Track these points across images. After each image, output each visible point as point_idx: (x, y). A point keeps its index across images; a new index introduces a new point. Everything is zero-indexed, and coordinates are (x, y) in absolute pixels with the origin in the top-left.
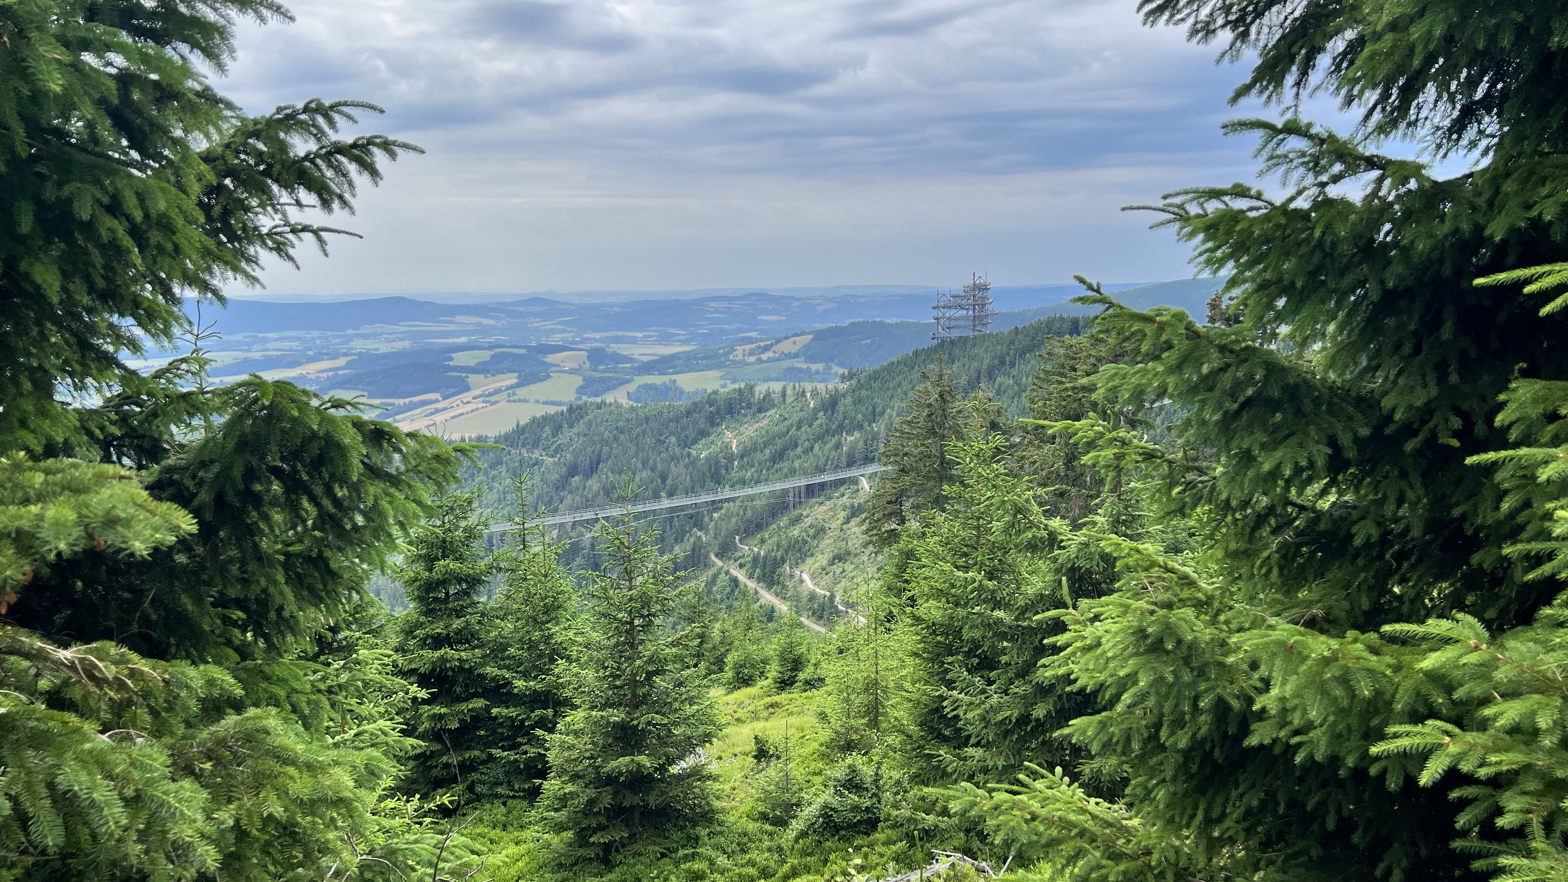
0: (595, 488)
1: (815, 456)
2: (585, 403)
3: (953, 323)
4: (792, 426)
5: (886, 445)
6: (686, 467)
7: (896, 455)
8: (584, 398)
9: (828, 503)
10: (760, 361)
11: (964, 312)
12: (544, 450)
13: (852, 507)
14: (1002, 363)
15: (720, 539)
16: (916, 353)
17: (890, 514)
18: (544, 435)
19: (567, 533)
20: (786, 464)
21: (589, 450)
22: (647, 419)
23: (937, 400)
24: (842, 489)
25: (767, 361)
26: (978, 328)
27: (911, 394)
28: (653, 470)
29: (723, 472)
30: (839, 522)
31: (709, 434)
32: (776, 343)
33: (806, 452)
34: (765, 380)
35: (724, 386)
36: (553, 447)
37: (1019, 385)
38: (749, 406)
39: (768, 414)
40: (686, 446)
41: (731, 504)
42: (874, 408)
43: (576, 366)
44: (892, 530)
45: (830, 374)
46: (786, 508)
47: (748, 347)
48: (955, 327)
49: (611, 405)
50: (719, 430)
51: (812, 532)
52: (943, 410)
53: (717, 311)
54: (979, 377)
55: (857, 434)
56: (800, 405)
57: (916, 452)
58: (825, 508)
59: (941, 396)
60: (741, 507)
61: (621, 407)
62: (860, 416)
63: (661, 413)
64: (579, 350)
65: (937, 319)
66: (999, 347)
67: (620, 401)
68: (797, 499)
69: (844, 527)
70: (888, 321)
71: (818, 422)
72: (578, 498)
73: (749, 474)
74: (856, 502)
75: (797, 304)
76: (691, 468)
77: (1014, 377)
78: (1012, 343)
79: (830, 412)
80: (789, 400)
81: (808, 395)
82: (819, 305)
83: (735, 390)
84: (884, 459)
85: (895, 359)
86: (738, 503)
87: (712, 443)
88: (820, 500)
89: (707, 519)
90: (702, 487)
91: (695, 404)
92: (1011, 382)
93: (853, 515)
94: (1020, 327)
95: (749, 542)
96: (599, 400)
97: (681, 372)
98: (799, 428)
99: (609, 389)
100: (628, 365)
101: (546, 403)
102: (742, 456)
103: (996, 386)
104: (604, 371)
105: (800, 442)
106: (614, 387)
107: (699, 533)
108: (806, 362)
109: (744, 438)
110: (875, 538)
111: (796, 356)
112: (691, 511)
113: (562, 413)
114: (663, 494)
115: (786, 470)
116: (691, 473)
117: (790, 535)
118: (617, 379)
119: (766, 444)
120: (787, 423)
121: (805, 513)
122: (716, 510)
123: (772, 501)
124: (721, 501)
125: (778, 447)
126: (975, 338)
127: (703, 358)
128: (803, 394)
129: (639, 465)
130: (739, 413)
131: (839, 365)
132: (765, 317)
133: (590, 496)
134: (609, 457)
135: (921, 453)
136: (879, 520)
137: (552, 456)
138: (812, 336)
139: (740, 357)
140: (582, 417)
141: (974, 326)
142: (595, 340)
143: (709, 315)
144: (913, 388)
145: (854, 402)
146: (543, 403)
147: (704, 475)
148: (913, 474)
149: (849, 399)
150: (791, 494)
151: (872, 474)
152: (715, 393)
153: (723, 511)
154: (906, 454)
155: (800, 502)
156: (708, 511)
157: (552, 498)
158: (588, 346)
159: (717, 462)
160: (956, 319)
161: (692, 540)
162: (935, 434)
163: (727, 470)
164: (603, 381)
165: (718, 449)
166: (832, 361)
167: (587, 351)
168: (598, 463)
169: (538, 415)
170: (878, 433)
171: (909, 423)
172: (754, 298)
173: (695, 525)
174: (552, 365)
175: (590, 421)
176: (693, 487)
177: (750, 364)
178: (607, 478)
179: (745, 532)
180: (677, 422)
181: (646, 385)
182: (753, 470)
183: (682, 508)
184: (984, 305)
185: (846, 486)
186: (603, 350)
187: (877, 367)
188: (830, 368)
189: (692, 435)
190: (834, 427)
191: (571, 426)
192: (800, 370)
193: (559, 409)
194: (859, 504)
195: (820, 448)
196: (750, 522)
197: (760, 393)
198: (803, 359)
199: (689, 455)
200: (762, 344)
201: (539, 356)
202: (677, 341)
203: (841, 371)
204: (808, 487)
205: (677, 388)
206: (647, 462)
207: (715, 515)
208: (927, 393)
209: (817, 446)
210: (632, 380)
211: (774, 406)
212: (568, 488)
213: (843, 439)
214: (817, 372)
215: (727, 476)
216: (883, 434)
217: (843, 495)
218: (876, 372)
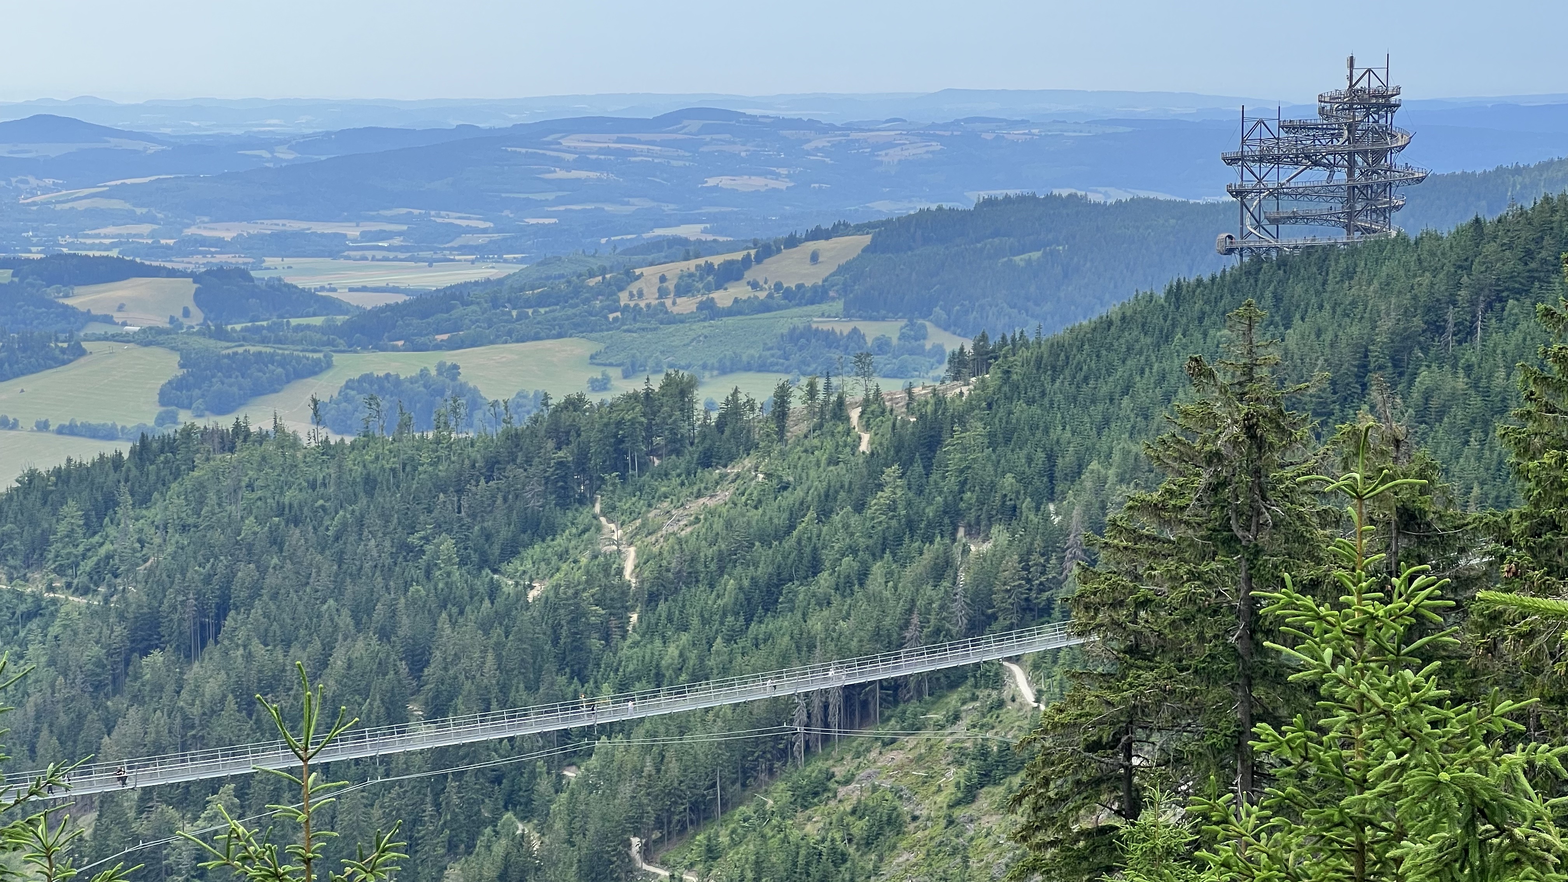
0: (212, 688)
1: (875, 599)
2: (187, 433)
3: (1288, 206)
4: (803, 506)
5: (1088, 572)
6: (485, 627)
7: (1116, 604)
8: (185, 418)
9: (911, 741)
10: (709, 310)
11: (1319, 175)
12: (60, 571)
13: (984, 753)
14: (1436, 328)
15: (585, 845)
16: (1177, 294)
17: (1096, 783)
18: (62, 529)
19: (125, 824)
20: (785, 622)
21: (196, 572)
22: (370, 483)
23: (1235, 442)
24: (953, 699)
25: (729, 312)
26: (1362, 222)
27: (1161, 414)
28: (384, 635)
29: (595, 643)
30: (942, 799)
31: (552, 530)
32: (759, 259)
33: (844, 587)
34: (725, 369)
35: (600, 385)
36: (88, 565)
37: (1486, 393)
38: (676, 446)
39: (732, 470)
40: (484, 562)
41: (619, 740)
42: (1051, 458)
43: (162, 323)
44: (1103, 831)
45: (919, 351)
46: (785, 754)
47: (675, 269)
48: (1294, 218)
49: (262, 437)
50: (584, 518)
51: (859, 827)
52: (1257, 473)
53: (583, 162)
54: (1364, 367)
55: (1000, 535)
56: (829, 444)
57: (1175, 597)
58: (897, 756)
59: (1250, 429)
60: (647, 749)
61: (295, 443)
62: (1009, 479)
63: (410, 465)
64: (172, 273)
65: (1239, 193)
66: (1427, 277)
67: (290, 427)
68: (817, 730)
69: (959, 813)
70: (1094, 197)
71: (883, 497)
72: (160, 718)
73: (673, 651)
74: (994, 740)
75: (822, 142)
76: (498, 632)
77: (1468, 368)
78: (1464, 266)
79: (918, 468)
80: (796, 429)
81: (855, 414)
82: (891, 145)
83: (635, 396)
84: (1079, 617)
85: (1112, 309)
86: (637, 741)
87: (563, 556)
88: (885, 731)
89: (544, 785)
90: (534, 688)
91: (514, 439)
92: (1461, 382)
93: (986, 778)
94: (1489, 218)
95: (672, 857)
96: (227, 423)
97: (474, 343)
98: (824, 514)
99: (259, 391)
100: (318, 321)
101: (69, 430)
102: (653, 599)
103: (1416, 395)
104: (244, 338)
105: (828, 556)
106: (272, 387)
107: (521, 828)
108: (848, 315)
109: (658, 543)
110: (1049, 853)
111: (818, 295)
112: (498, 761)
113: (117, 461)
114: (415, 708)
115: (785, 641)
116: (499, 646)
117: (795, 835)
118: (283, 363)
119: (724, 562)
120: (789, 498)
121: (839, 772)
122: (571, 758)
123: (741, 732)
124: (587, 732)
125: (763, 571)
126: (1353, 251)
127: (541, 302)
128: (839, 410)
129: (345, 620)
130: (643, 467)
131: (946, 326)
132: (725, 182)
133: (196, 710)
134: (255, 593)
135: (1190, 599)
136: (1063, 798)
137: (84, 591)
138: (866, 239)
139: (651, 298)
140: (177, 475)
141: (1350, 215)
142: (220, 243)
143: (560, 174)
144: (1167, 399)
145: (992, 435)
146: (61, 431)
147: (537, 651)
148: (1167, 664)
149: (977, 430)
150: (800, 715)
151: (1043, 655)
152: (574, 404)
153: (594, 762)
154: (1144, 603)
155: (826, 739)
156: (549, 761)
157: (81, 717)
158: (197, 262)
159: (578, 615)
160: (1296, 194)
161: (500, 847)
162: (1230, 543)
163: (606, 637)
164: (241, 364)
165: (579, 576)
166: (926, 316)
167: (196, 277)
168: (222, 611)
169: (45, 465)
170: (1063, 530)
171: (1156, 509)
172: (694, 125)
173: (510, 803)
174: (89, 317)
175: (201, 486)
176: (504, 689)
177: (680, 320)
178: (249, 657)
179: (659, 823)
180: (460, 492)
181: (367, 378)
182: (685, 638)
183: (471, 752)
184: (1379, 155)
185: (963, 691)
186: (243, 274)
187: (1060, 332)
188: (922, 335)
189: (505, 533)
190: (930, 512)
191: (144, 501)
192: (829, 339)
193: (109, 449)
194: (1005, 748)
195: (889, 575)
196: (673, 794)
197: (710, 407)
198: (839, 306)
199: (494, 591)
200: (717, 260)
201: (51, 292)
202: (464, 249)
203: (952, 344)
204: (849, 691)
205: (461, 391)
206: (369, 612)
207: (570, 773)
208: (1210, 420)
209: (877, 569)
210: (329, 365)
211: (750, 447)
212: (130, 686)
213: (957, 550)
214: (882, 345)
215: (608, 657)
216: (1078, 534)
217: (957, 717)
218: (1057, 348)
